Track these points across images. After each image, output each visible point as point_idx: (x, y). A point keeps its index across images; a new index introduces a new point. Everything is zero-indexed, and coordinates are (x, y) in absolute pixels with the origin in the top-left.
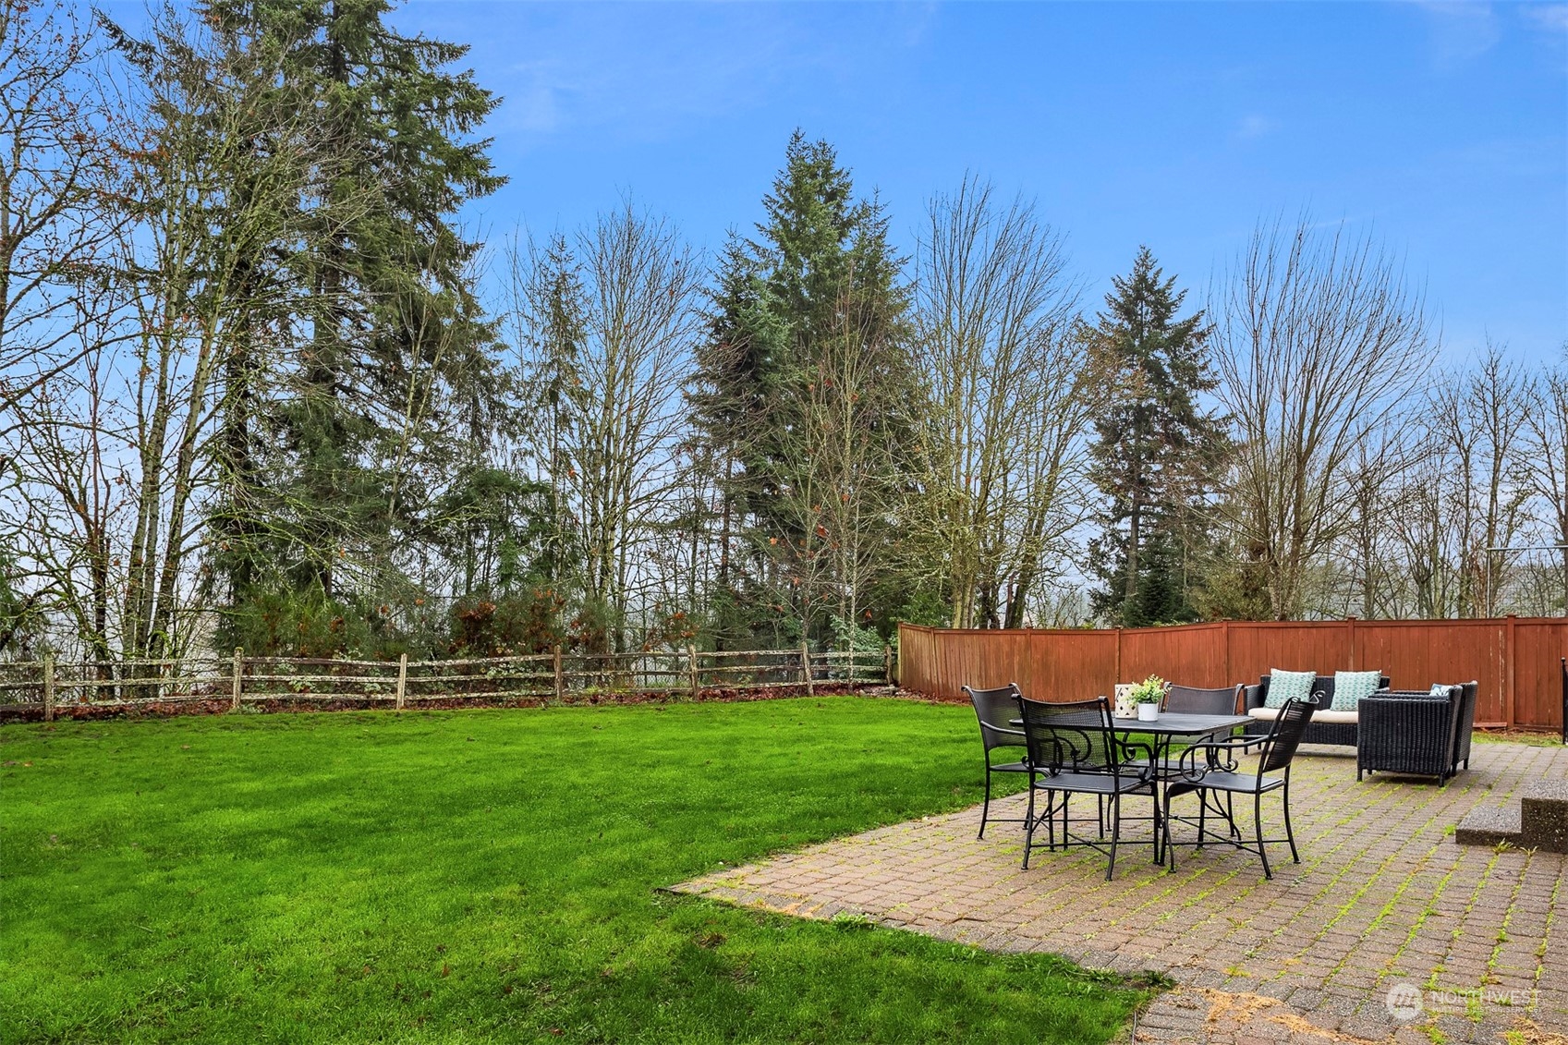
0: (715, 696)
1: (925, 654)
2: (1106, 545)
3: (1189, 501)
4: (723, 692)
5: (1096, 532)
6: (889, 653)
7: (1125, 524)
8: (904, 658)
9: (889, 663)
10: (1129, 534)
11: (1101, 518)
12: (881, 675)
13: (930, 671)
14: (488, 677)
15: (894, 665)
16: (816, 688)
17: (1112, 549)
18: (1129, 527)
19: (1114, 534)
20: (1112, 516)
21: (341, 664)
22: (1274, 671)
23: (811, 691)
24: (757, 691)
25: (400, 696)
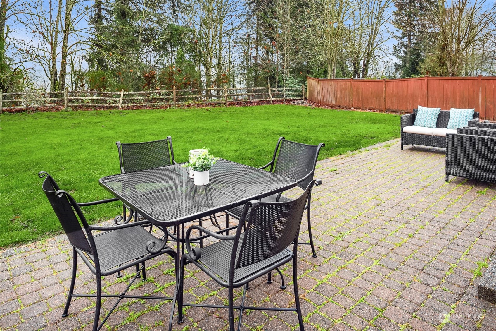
0: (234, 104)
1: (316, 88)
2: (399, 47)
3: (430, 31)
4: (238, 103)
5: (396, 42)
6: (304, 88)
7: (406, 39)
8: (309, 90)
9: (304, 91)
10: (407, 43)
11: (397, 38)
12: (301, 96)
13: (317, 95)
14: (150, 98)
15: (306, 92)
16: (274, 101)
17: (401, 48)
18: (407, 40)
19: (402, 43)
20: (401, 37)
21: (104, 94)
22: (419, 107)
23: (272, 102)
24: (251, 102)
25: (120, 105)
